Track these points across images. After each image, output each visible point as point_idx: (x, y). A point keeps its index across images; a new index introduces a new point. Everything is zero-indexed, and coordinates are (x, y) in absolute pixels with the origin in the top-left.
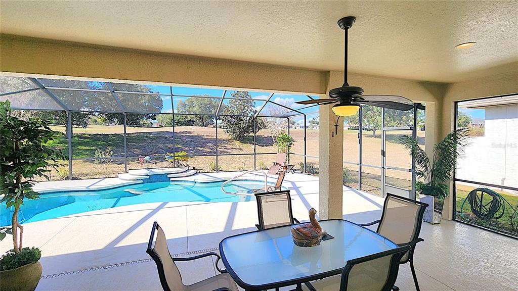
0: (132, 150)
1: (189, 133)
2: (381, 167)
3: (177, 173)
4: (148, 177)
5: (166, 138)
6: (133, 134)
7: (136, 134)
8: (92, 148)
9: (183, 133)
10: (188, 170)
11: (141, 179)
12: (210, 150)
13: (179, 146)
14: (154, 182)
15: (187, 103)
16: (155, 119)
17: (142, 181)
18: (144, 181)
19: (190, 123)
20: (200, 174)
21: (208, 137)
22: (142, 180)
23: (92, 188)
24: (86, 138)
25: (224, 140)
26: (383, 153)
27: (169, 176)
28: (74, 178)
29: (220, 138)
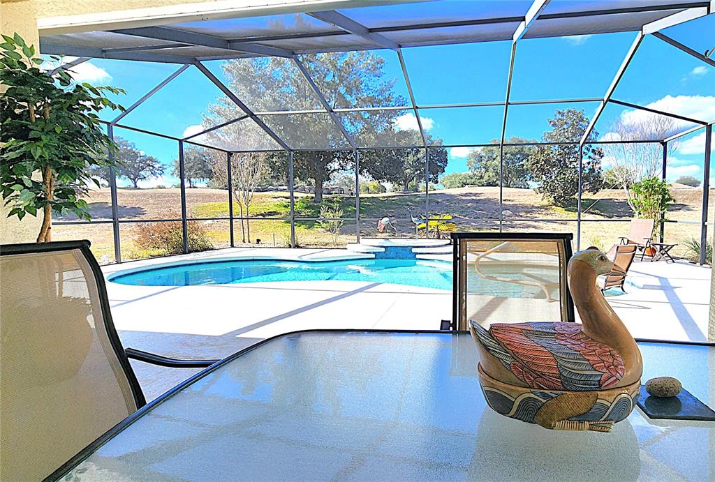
1: (475, 195)
4: (383, 250)
5: (438, 202)
9: (466, 195)
11: (372, 251)
14: (393, 258)
15: (484, 154)
16: (437, 182)
17: (373, 256)
22: (373, 253)
23: (304, 259)
24: (336, 201)
27: (414, 250)
28: (297, 246)
29: (527, 203)
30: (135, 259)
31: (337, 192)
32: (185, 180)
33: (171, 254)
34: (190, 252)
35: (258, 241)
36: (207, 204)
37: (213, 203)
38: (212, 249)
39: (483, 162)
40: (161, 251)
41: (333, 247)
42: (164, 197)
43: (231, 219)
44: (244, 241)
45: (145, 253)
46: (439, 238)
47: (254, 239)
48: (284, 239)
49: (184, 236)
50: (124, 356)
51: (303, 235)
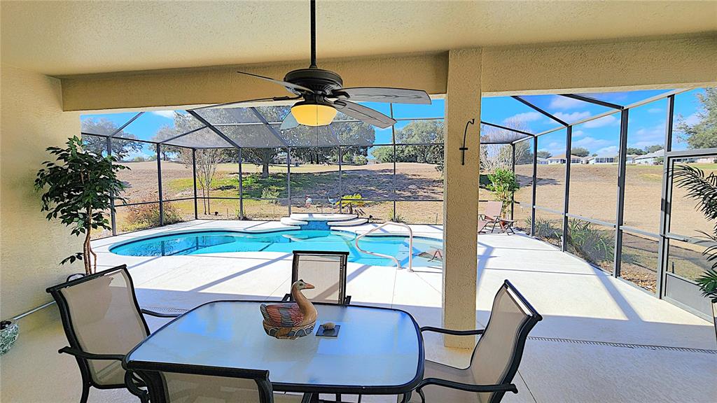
0: (318, 192)
2: (658, 234)
3: (340, 221)
4: (307, 223)
5: (360, 178)
6: (325, 173)
7: (328, 173)
8: (281, 188)
9: (382, 171)
10: (358, 218)
11: (299, 224)
12: (410, 194)
13: (372, 188)
14: (314, 229)
16: (366, 155)
17: (300, 228)
18: (302, 228)
19: (411, 159)
20: (371, 225)
21: (414, 177)
22: (299, 226)
24: (280, 177)
25: (434, 181)
26: (666, 207)
27: (329, 223)
28: (245, 219)
29: (429, 178)
30: (125, 231)
31: (285, 162)
32: (161, 153)
33: (152, 227)
34: (165, 225)
35: (216, 213)
36: (177, 180)
37: (182, 179)
38: (181, 222)
39: (404, 139)
40: (145, 224)
41: (272, 219)
42: (144, 173)
43: (196, 198)
44: (205, 214)
45: (133, 227)
46: (351, 213)
47: (213, 211)
48: (235, 211)
49: (161, 213)
50: (141, 312)
51: (251, 206)
